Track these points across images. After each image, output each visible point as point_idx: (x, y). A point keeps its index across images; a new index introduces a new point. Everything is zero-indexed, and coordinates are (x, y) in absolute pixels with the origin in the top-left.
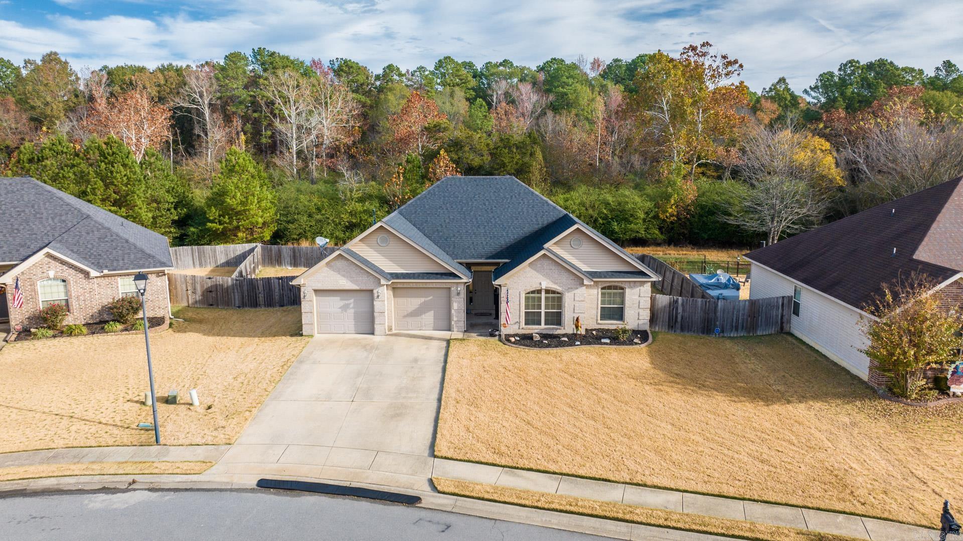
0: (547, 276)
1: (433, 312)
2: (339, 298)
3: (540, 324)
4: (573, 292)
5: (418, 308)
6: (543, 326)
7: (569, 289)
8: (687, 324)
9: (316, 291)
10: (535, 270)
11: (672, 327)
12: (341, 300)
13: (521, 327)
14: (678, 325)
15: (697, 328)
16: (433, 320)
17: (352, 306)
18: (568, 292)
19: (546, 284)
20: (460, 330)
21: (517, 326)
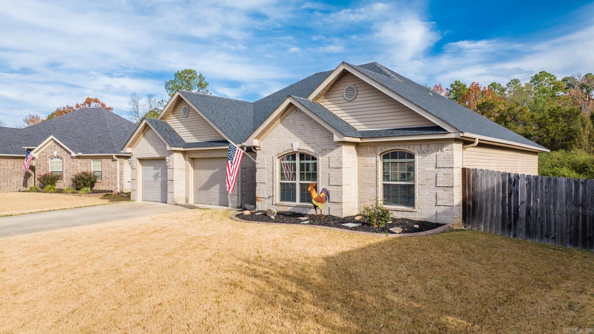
0: (299, 134)
1: (219, 184)
2: (153, 167)
3: (294, 200)
4: (328, 155)
5: (209, 181)
6: (298, 202)
7: (324, 151)
8: (539, 225)
9: (141, 160)
10: (287, 127)
11: (510, 226)
12: (154, 169)
13: (274, 203)
14: (522, 225)
15: (561, 232)
16: (218, 194)
17: (160, 175)
18: (322, 155)
19: (298, 145)
20: (234, 206)
21: (269, 201)
